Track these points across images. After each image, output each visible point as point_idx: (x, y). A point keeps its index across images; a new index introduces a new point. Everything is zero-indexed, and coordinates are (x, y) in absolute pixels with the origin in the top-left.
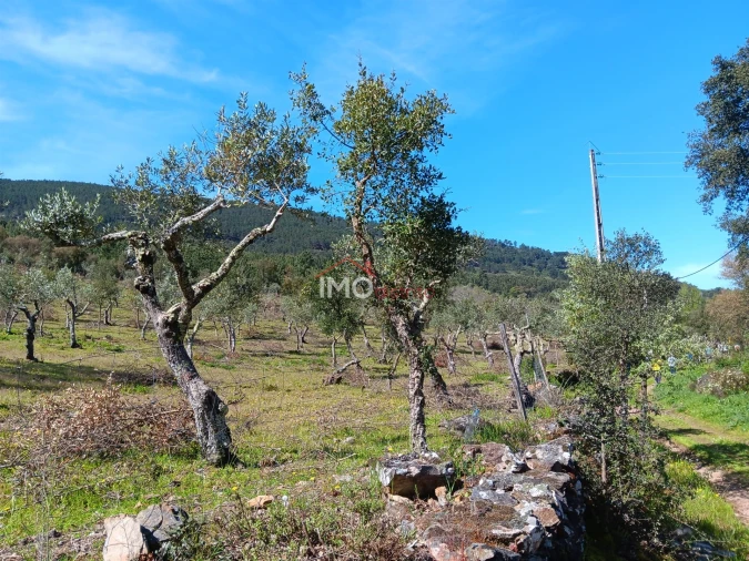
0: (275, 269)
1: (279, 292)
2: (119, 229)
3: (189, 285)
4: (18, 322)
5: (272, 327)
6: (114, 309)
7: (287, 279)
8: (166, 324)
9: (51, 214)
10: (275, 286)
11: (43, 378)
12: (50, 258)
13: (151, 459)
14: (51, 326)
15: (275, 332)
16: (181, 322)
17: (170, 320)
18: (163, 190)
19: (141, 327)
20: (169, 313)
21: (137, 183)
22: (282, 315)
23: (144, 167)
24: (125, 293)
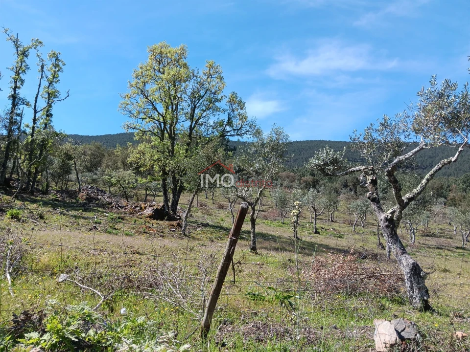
0: (442, 187)
1: (445, 204)
2: (356, 166)
3: (401, 197)
4: (286, 218)
5: (441, 229)
6: (336, 213)
7: (451, 195)
8: (386, 220)
9: (321, 160)
10: (442, 200)
11: (304, 248)
12: (300, 183)
13: (378, 300)
14: (303, 221)
15: (444, 233)
16: (395, 219)
17: (389, 217)
18: (379, 141)
19: (352, 224)
20: (388, 214)
21: (365, 139)
22: (448, 221)
23: (368, 129)
24: (341, 203)
